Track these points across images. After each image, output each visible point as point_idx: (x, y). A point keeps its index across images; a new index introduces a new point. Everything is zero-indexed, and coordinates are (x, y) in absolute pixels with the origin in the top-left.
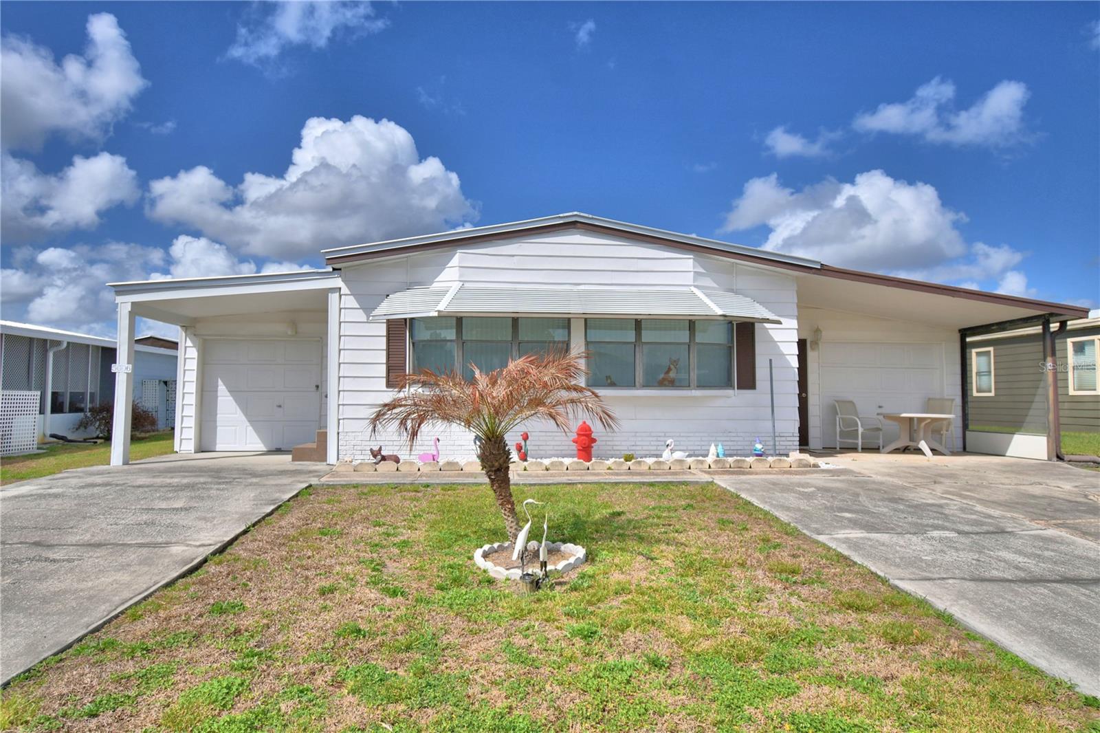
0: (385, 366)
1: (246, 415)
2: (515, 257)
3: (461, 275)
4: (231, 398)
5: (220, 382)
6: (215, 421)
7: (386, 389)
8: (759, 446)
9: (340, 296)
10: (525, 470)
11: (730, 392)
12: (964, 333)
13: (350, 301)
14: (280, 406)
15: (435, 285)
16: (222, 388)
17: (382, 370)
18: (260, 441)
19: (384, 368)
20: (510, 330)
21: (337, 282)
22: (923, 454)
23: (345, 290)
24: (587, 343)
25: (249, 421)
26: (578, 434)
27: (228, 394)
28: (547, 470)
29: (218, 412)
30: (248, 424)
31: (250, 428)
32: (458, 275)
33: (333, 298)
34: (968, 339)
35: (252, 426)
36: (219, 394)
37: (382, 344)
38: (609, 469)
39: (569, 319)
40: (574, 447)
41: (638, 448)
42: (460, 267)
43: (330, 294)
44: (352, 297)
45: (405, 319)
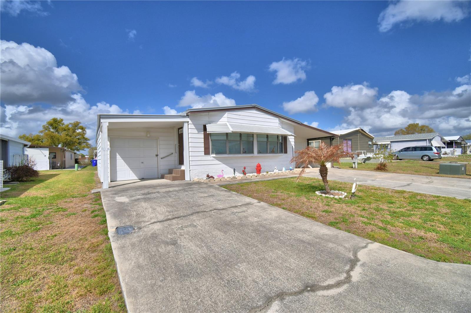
0: (204, 148)
1: (129, 166)
2: (241, 116)
3: (228, 120)
4: (123, 160)
5: (117, 154)
6: (116, 169)
7: (204, 155)
8: (291, 168)
9: (188, 124)
10: (251, 177)
11: (283, 154)
12: (308, 140)
13: (191, 126)
14: (142, 163)
15: (219, 122)
16: (118, 156)
17: (203, 149)
18: (135, 176)
19: (203, 148)
20: (239, 137)
21: (187, 119)
22: (310, 168)
23: (190, 122)
24: (257, 141)
25: (130, 169)
26: (257, 167)
27: (121, 159)
28: (256, 177)
29: (117, 166)
30: (130, 170)
31: (131, 171)
32: (227, 120)
33: (186, 125)
34: (309, 142)
35: (132, 170)
36: (117, 159)
37: (203, 140)
38: (269, 175)
39: (253, 134)
40: (255, 170)
41: (265, 170)
42: (227, 117)
43: (185, 124)
44: (193, 125)
45: (209, 133)
